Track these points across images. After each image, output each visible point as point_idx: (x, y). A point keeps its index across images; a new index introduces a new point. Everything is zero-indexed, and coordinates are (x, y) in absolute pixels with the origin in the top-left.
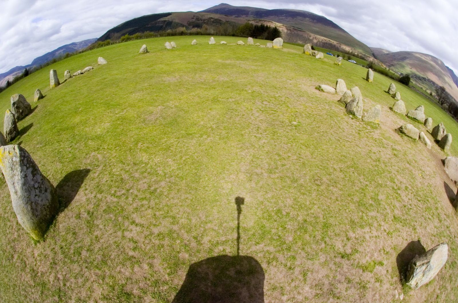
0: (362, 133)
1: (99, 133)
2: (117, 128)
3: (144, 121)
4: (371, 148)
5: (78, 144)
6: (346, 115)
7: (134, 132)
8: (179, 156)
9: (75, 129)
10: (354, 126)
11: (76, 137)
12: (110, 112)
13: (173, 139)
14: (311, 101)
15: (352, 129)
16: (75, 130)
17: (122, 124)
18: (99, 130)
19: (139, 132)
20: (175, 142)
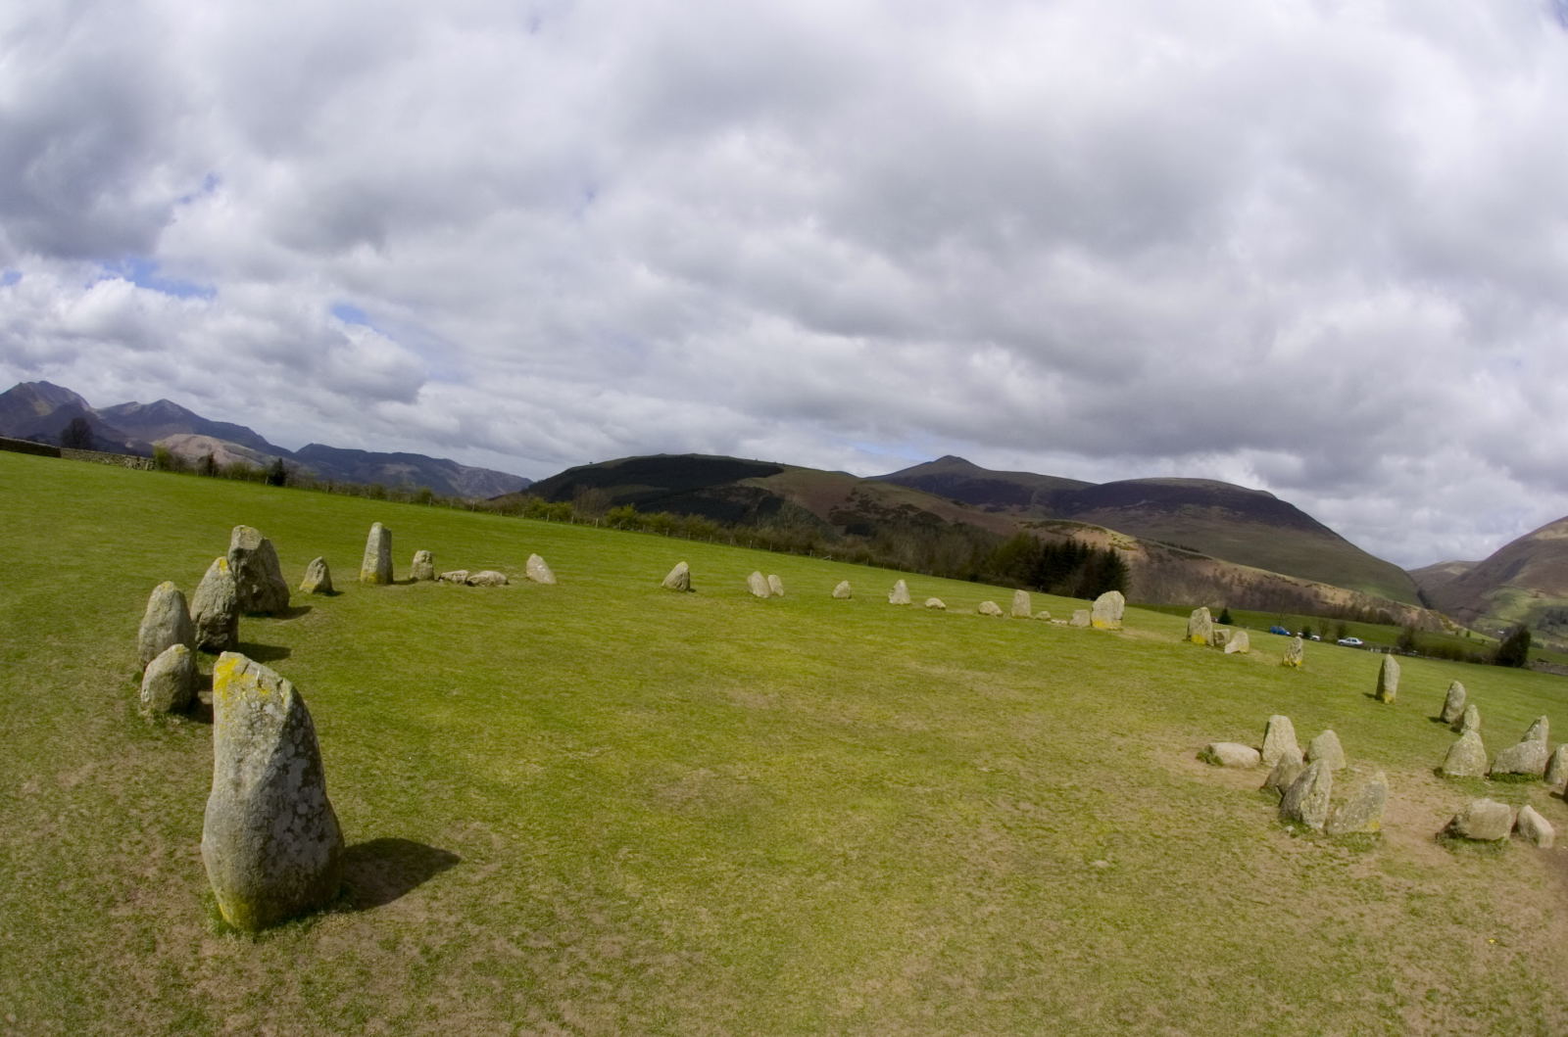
0: (1314, 873)
1: (505, 780)
2: (564, 788)
3: (650, 794)
4: (1335, 910)
5: (433, 782)
6: (1274, 828)
7: (613, 815)
8: (732, 906)
9: (431, 739)
10: (1293, 857)
11: (433, 762)
12: (550, 737)
13: (725, 863)
14: (1171, 799)
15: (1285, 866)
16: (428, 740)
17: (582, 782)
18: (508, 772)
19: (630, 820)
20: (729, 873)
